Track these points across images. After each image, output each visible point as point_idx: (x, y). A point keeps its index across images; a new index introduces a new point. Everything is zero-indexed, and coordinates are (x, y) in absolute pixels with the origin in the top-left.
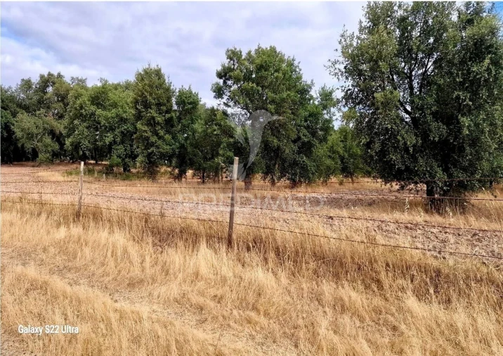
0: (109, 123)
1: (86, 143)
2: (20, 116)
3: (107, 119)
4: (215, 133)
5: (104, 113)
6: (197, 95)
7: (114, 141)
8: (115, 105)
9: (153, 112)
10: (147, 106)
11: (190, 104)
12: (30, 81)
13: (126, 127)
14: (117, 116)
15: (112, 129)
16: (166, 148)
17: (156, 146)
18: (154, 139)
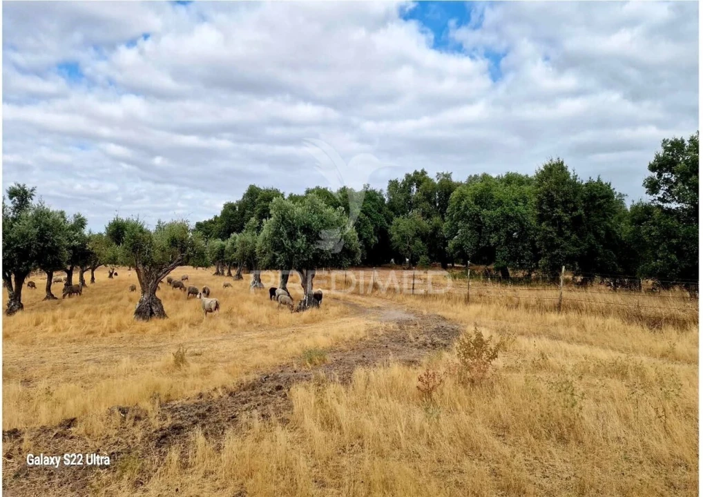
0: (494, 223)
1: (468, 246)
2: (396, 220)
3: (491, 219)
4: (653, 234)
5: (489, 213)
6: (609, 186)
7: (499, 242)
8: (500, 203)
9: (559, 211)
10: (552, 204)
11: (602, 198)
12: (397, 181)
13: (512, 226)
14: (502, 214)
15: (496, 229)
16: (573, 250)
17: (562, 248)
18: (558, 241)
